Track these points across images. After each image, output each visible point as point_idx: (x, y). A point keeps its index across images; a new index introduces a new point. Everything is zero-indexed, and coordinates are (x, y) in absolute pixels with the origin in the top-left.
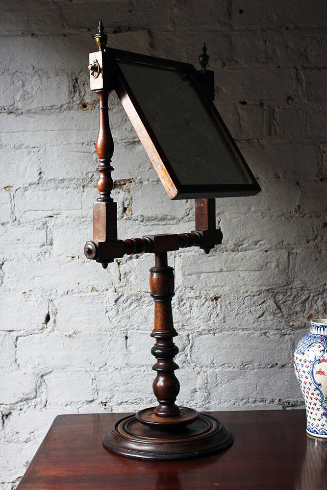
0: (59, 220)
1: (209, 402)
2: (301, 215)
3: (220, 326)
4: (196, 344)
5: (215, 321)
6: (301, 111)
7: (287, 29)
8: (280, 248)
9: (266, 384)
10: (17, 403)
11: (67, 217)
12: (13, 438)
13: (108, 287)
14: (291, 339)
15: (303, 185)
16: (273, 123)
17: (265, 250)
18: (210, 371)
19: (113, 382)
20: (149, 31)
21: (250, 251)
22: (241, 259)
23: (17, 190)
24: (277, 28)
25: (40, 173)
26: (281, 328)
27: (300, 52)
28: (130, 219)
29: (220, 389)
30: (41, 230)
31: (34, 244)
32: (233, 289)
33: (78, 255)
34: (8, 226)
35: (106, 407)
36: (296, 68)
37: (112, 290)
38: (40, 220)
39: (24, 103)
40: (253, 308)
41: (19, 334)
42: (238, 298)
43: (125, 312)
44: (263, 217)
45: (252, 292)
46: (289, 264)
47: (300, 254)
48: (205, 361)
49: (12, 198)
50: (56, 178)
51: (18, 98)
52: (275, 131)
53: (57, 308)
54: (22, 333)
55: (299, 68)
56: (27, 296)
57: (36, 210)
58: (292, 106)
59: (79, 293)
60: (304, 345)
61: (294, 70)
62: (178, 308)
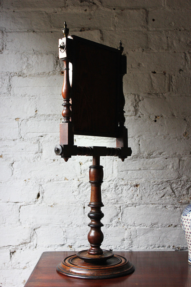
0: (46, 138)
1: (132, 247)
2: (187, 138)
3: (139, 202)
4: (125, 212)
5: (136, 199)
6: (188, 78)
7: (180, 30)
8: (175, 157)
9: (166, 237)
10: (20, 245)
11: (51, 137)
12: (17, 266)
13: (74, 177)
14: (181, 210)
15: (188, 120)
16: (171, 84)
17: (166, 158)
18: (133, 228)
19: (76, 234)
20: (100, 31)
21: (157, 158)
22: (152, 163)
23: (22, 120)
24: (174, 30)
25: (36, 111)
26: (175, 204)
27: (187, 44)
28: (87, 139)
29: (138, 239)
30: (36, 144)
31: (32, 152)
32: (147, 180)
33: (57, 159)
34: (17, 141)
35: (71, 248)
36: (185, 53)
37: (76, 179)
38: (35, 138)
39: (27, 70)
40: (158, 192)
41: (22, 204)
42: (149, 186)
43: (84, 192)
44: (165, 139)
45: (158, 182)
46: (179, 167)
47: (186, 160)
48: (130, 222)
49: (20, 125)
50: (45, 114)
51: (24, 67)
52: (172, 89)
53: (44, 189)
54: (23, 204)
55: (186, 53)
56: (27, 182)
57: (33, 132)
58: (182, 74)
59: (57, 181)
60: (187, 211)
61: (184, 54)
62: (114, 191)
